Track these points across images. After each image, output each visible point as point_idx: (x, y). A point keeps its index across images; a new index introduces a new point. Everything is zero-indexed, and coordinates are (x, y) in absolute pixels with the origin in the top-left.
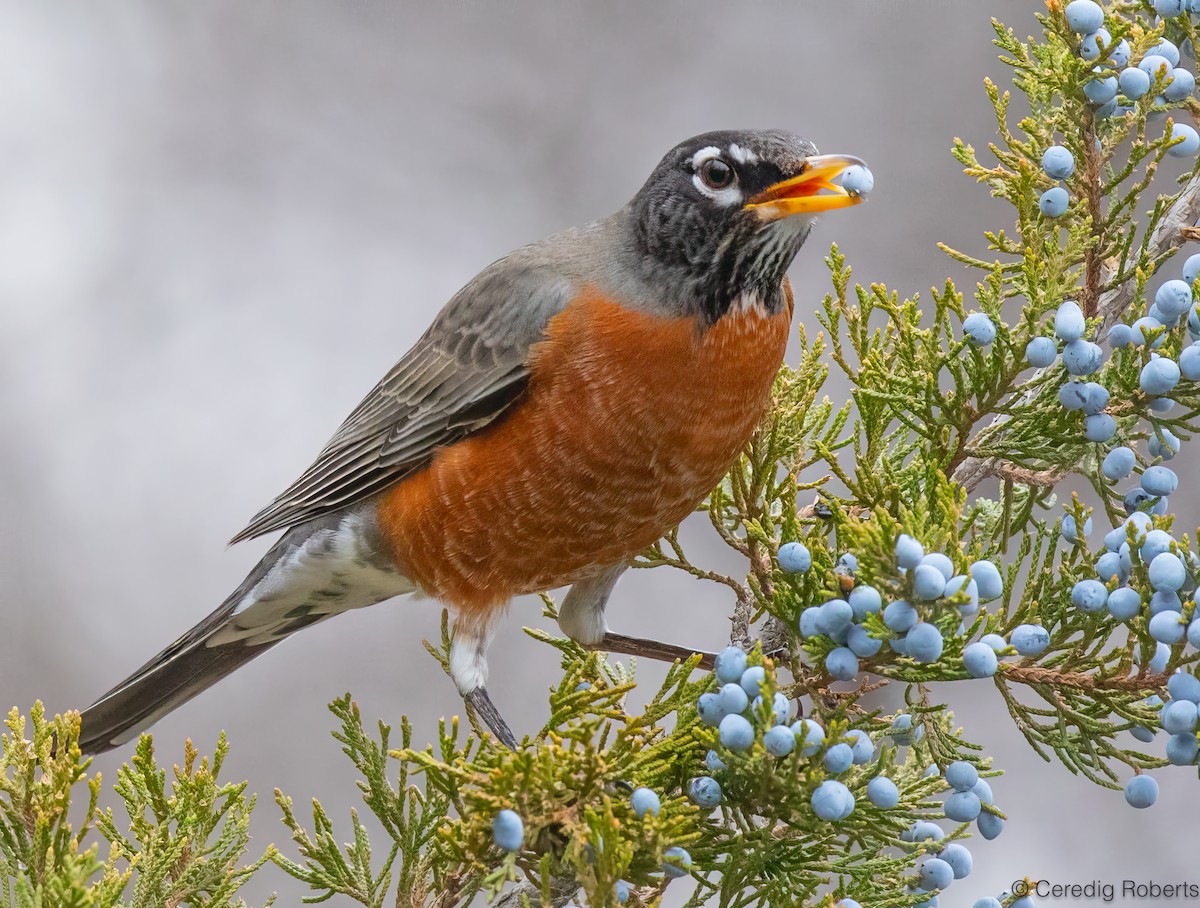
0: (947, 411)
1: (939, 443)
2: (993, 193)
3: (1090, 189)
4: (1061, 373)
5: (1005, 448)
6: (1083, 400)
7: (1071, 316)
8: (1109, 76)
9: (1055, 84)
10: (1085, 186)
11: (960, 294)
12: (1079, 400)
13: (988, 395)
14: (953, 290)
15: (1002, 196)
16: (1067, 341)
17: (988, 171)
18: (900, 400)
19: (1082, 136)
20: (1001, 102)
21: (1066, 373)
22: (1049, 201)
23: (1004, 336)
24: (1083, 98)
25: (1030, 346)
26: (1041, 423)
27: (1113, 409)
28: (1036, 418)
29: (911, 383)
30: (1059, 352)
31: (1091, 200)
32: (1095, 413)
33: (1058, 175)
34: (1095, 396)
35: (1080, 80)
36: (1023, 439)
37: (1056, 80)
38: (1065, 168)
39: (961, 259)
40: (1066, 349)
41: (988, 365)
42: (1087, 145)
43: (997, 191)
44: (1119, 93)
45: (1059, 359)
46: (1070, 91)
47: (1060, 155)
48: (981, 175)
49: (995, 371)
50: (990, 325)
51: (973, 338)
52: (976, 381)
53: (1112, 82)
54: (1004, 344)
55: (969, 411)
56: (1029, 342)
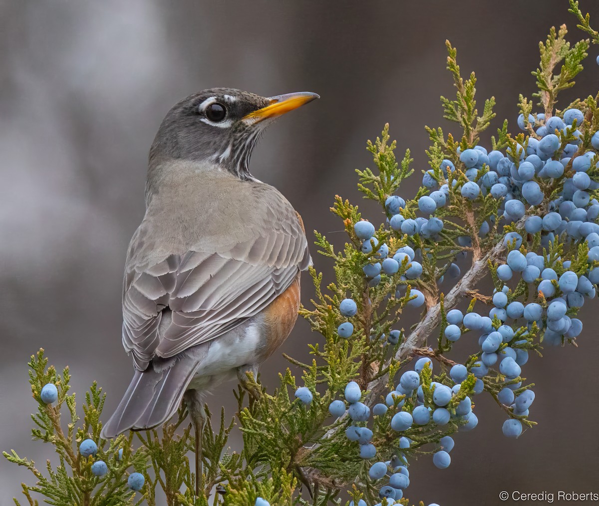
0: (286, 442)
1: (280, 459)
2: (313, 329)
3: (364, 324)
4: (347, 421)
5: (316, 461)
6: (359, 435)
7: (353, 389)
8: (377, 262)
9: (347, 266)
10: (362, 322)
11: (294, 377)
12: (357, 436)
13: (307, 432)
14: (290, 374)
15: (317, 331)
16: (351, 403)
17: (310, 312)
18: (260, 435)
19: (361, 296)
20: (317, 278)
21: (351, 420)
22: (343, 329)
23: (317, 399)
24: (362, 274)
25: (331, 405)
26: (337, 449)
27: (374, 443)
28: (334, 445)
29: (266, 425)
30: (347, 408)
31: (365, 330)
32: (365, 444)
33: (348, 314)
34: (365, 434)
35: (361, 264)
36: (326, 456)
37: (349, 264)
38: (352, 311)
39: (294, 363)
40: (351, 408)
41: (308, 416)
42: (364, 300)
43: (315, 328)
44: (382, 273)
45: (346, 413)
46: (355, 270)
47: (349, 304)
48: (306, 314)
49: (312, 419)
50: (310, 393)
51: (301, 400)
52: (301, 425)
53: (378, 265)
54: (317, 404)
55: (296, 441)
56: (331, 403)
